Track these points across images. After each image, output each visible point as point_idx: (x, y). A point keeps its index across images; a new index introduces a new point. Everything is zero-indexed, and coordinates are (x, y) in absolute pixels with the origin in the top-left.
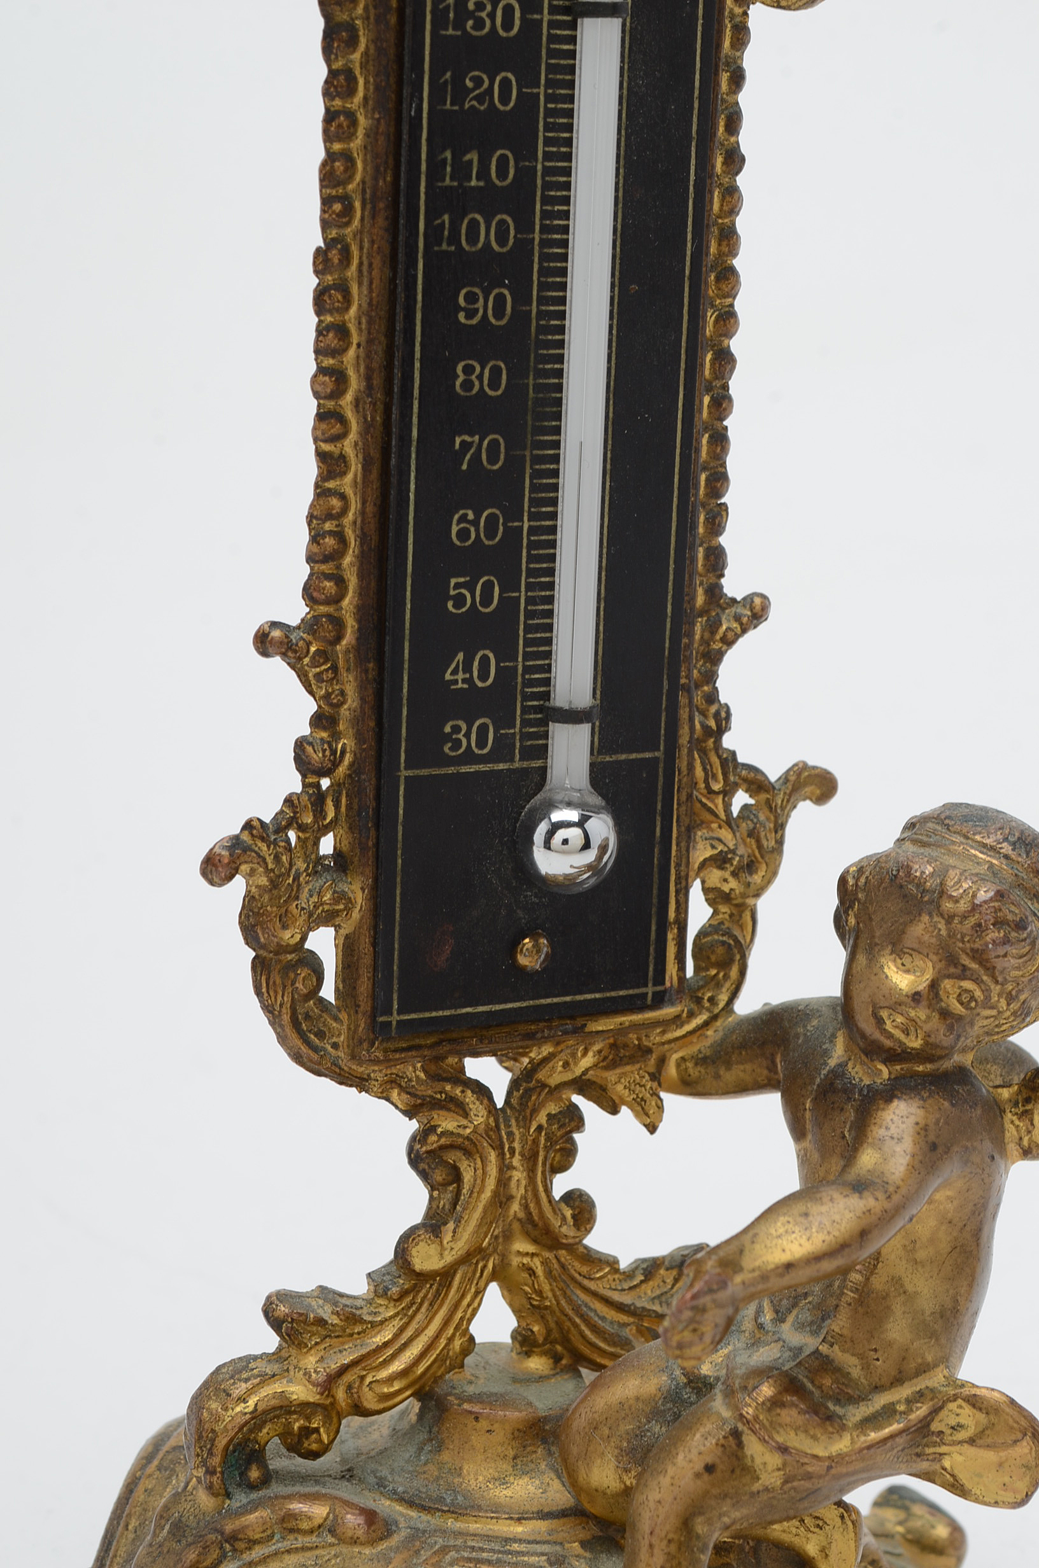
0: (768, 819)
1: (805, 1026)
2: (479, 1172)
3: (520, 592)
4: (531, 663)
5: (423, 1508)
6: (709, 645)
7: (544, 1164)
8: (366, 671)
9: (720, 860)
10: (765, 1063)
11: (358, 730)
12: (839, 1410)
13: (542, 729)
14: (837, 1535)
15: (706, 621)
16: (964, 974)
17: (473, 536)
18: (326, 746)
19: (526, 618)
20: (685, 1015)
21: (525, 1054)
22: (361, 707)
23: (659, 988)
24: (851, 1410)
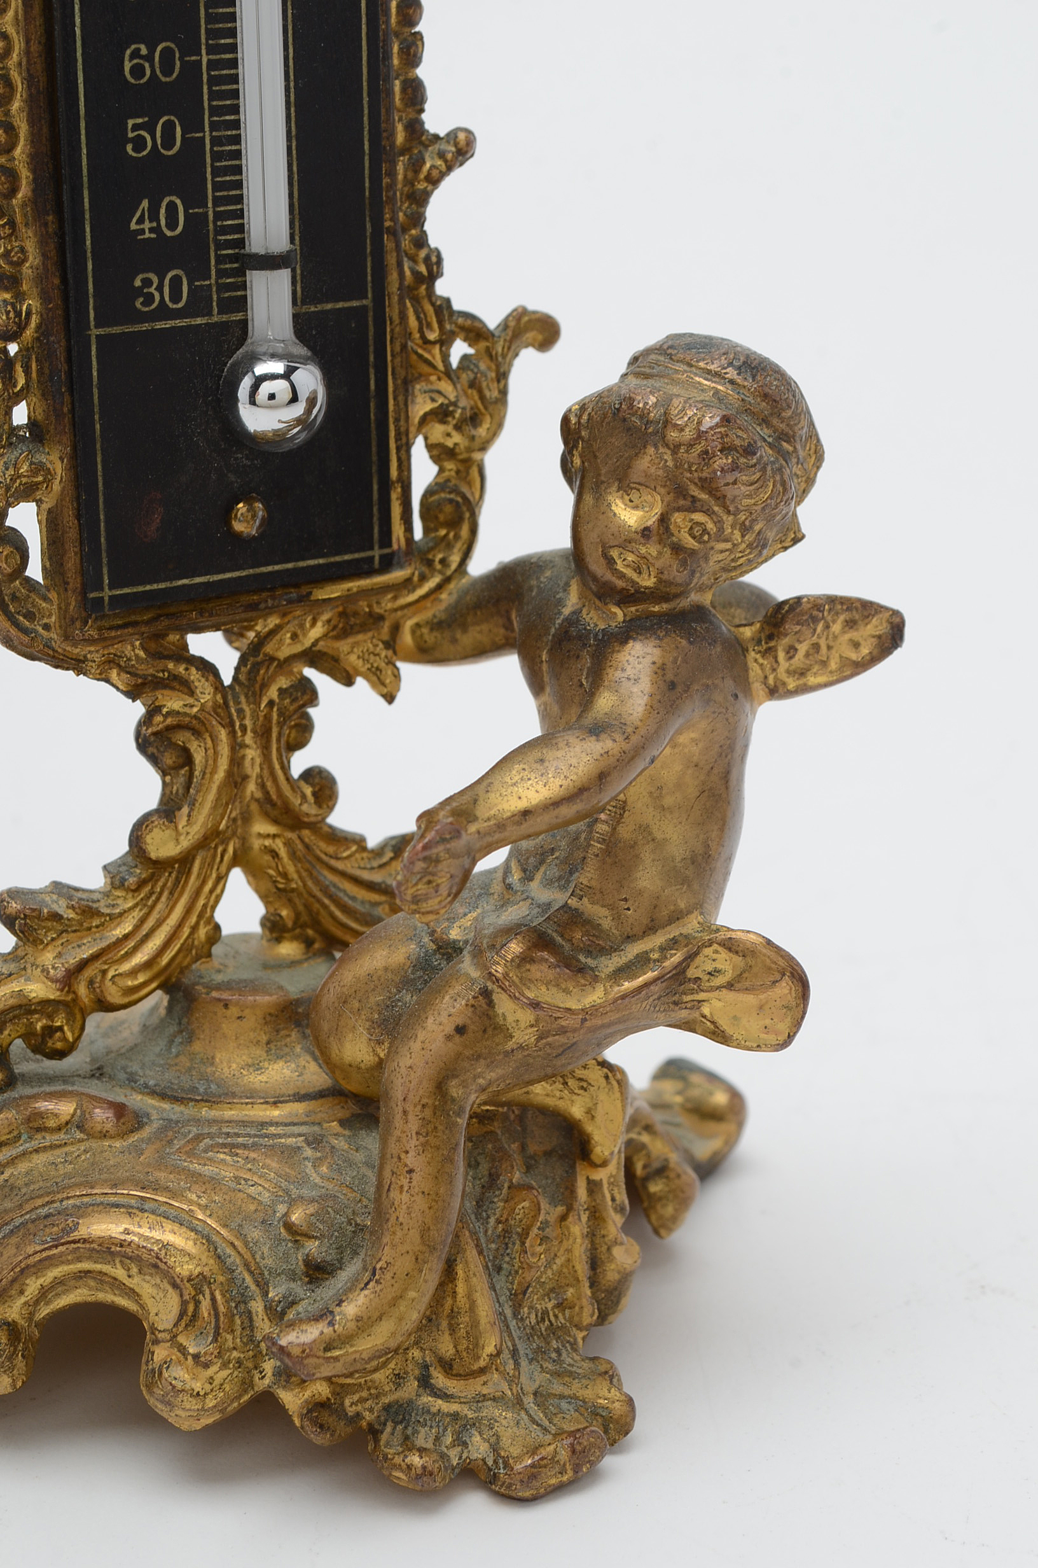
0: (489, 368)
1: (538, 578)
2: (211, 752)
3: (204, 132)
4: (222, 209)
5: (176, 1099)
6: (413, 185)
7: (279, 740)
8: (46, 225)
9: (442, 414)
10: (501, 621)
11: (42, 289)
12: (590, 962)
13: (240, 279)
14: (602, 1096)
15: (409, 159)
16: (694, 505)
17: (148, 72)
18: (9, 308)
19: (213, 161)
20: (416, 579)
21: (250, 628)
22: (43, 264)
23: (386, 551)
24: (604, 961)
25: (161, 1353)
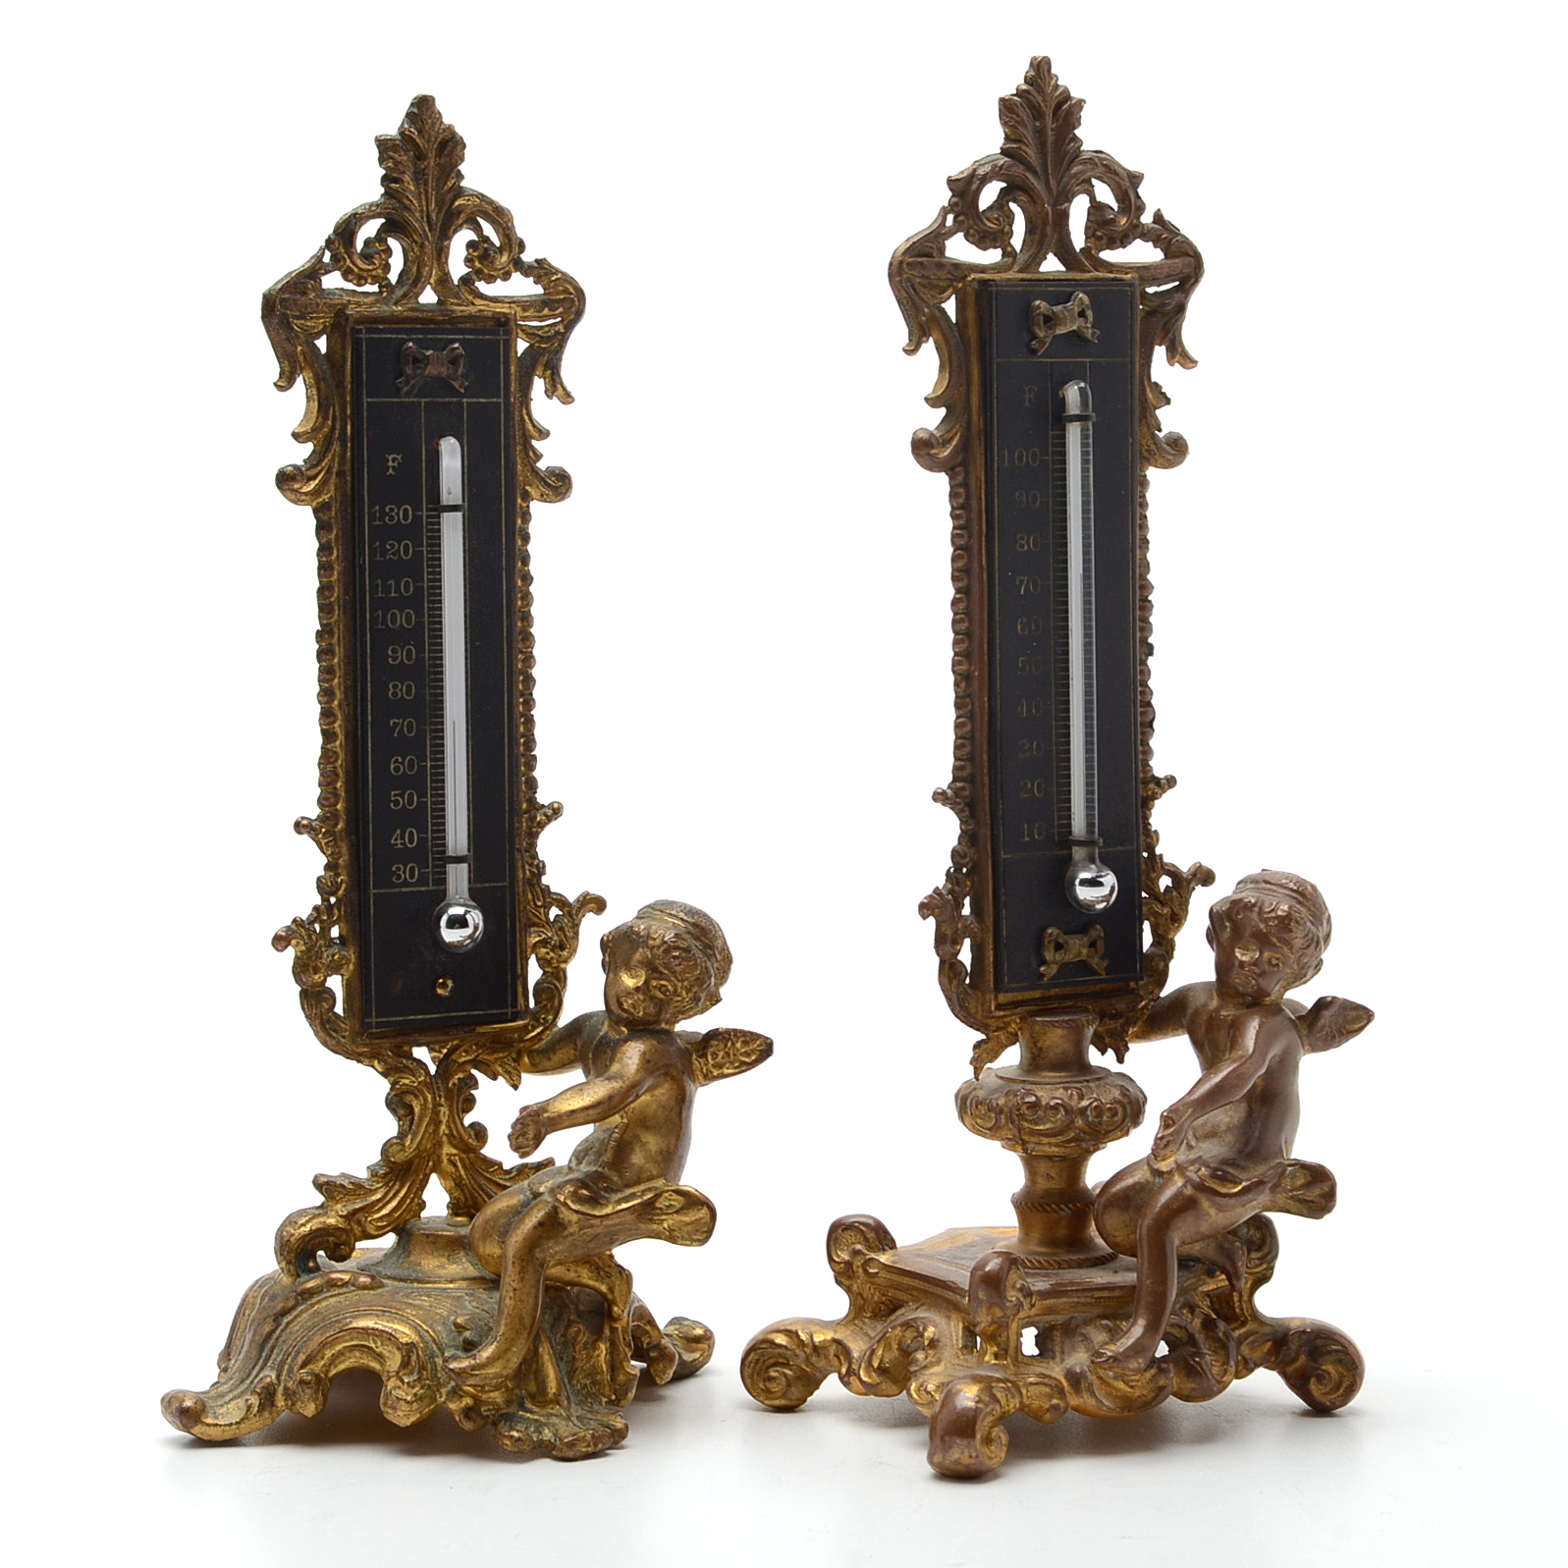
0: (570, 922)
1: (590, 1021)
2: (423, 1106)
3: (428, 798)
4: (435, 835)
6: (531, 829)
7: (457, 1105)
8: (351, 840)
9: (544, 943)
10: (572, 1046)
11: (348, 870)
12: (606, 1195)
13: (443, 868)
14: (617, 1282)
15: (529, 816)
16: (661, 975)
17: (402, 770)
18: (332, 881)
19: (432, 812)
20: (530, 1027)
21: (444, 1046)
22: (349, 858)
23: (515, 1010)
24: (613, 1195)
25: (390, 1384)
